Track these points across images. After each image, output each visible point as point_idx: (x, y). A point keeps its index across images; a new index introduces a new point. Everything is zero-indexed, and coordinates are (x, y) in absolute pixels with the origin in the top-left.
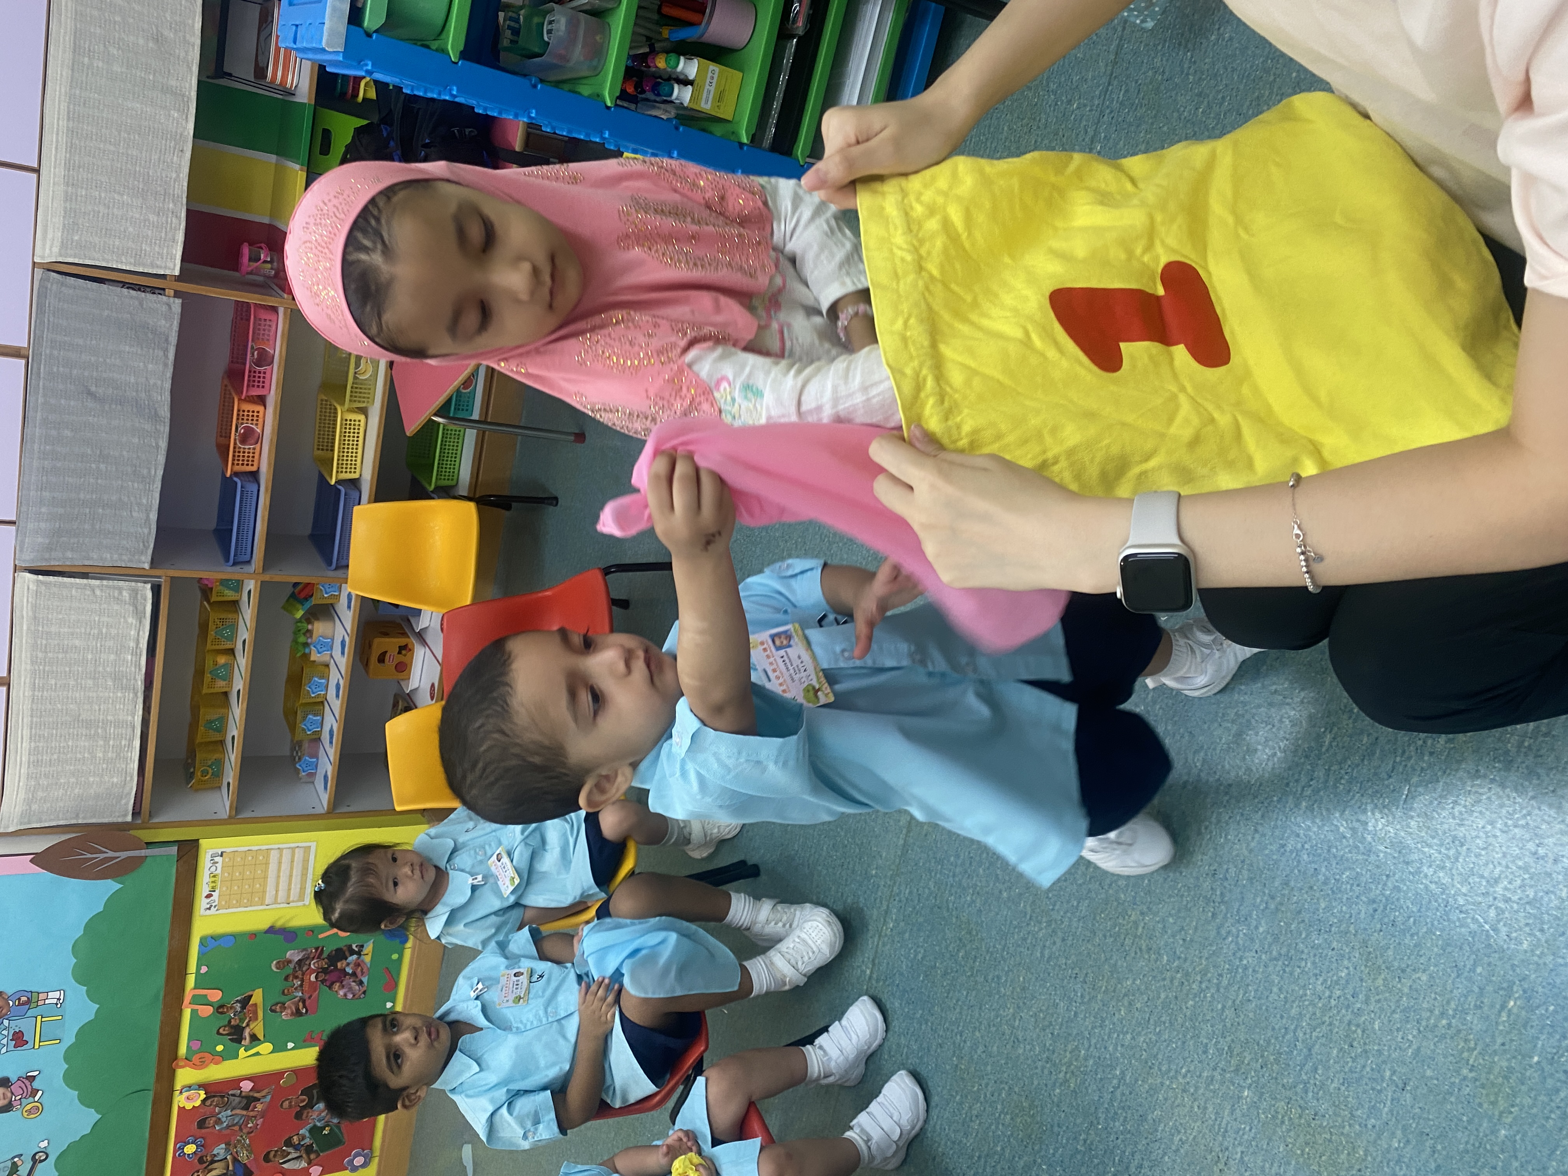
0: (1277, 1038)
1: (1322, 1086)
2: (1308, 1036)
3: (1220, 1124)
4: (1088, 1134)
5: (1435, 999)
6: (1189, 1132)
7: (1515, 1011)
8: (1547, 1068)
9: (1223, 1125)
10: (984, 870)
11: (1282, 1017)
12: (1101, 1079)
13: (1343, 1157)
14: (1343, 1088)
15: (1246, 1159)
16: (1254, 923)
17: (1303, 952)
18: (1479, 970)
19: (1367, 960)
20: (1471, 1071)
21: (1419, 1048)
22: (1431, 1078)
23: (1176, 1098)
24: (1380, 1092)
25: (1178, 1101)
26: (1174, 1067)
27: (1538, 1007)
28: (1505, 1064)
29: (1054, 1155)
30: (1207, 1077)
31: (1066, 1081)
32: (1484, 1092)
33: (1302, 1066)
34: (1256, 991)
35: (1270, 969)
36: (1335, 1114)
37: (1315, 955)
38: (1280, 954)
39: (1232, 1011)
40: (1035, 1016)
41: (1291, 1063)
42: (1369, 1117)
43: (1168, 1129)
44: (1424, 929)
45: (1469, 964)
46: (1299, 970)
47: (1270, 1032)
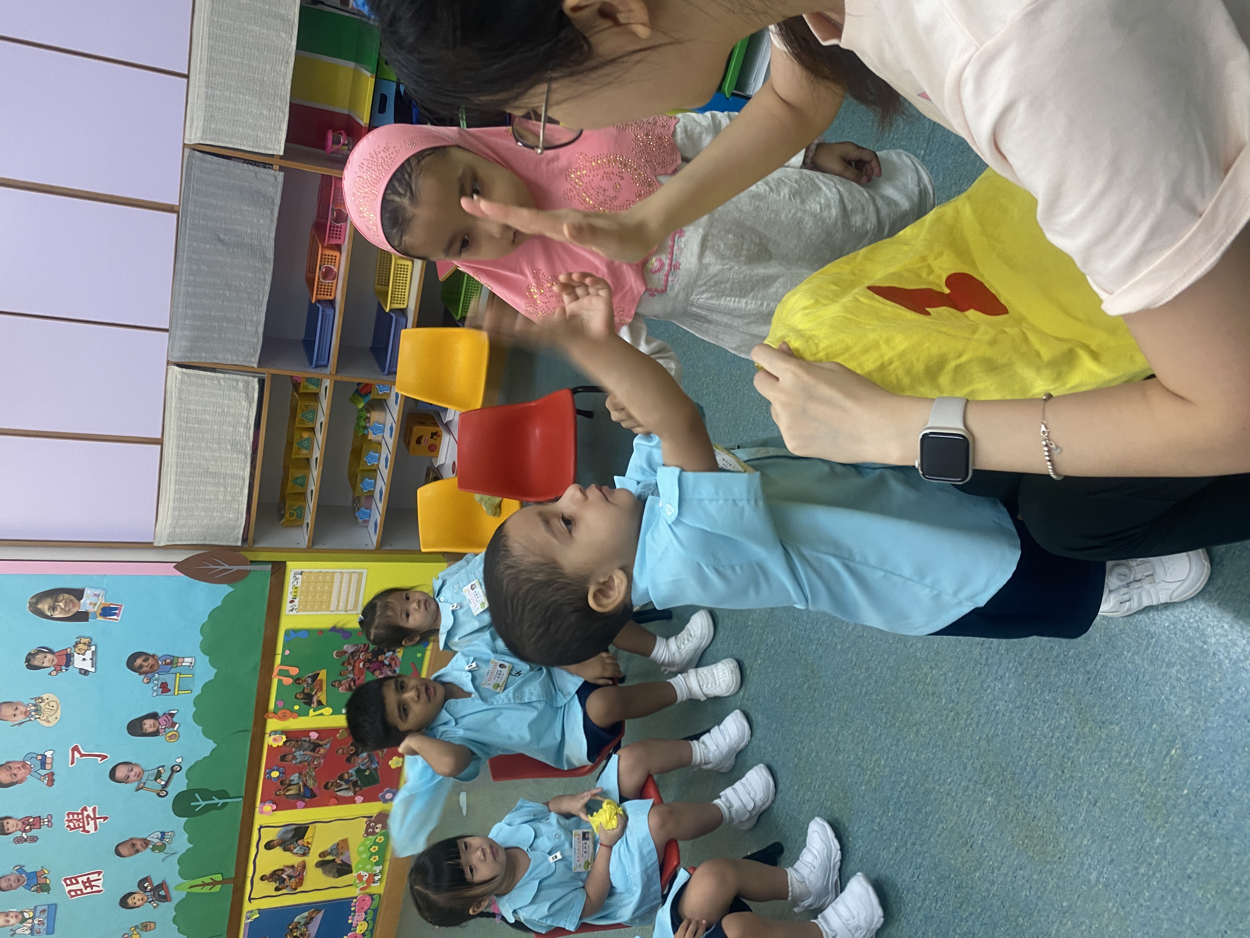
0: (1013, 763)
1: (1041, 798)
2: (1035, 763)
3: (970, 819)
4: (881, 819)
5: (1123, 744)
6: (948, 822)
7: (1175, 757)
8: (1193, 798)
9: (972, 819)
10: (826, 628)
11: (1018, 749)
12: (894, 782)
13: (1050, 848)
14: (1054, 801)
15: (985, 844)
16: (1006, 681)
17: (1037, 704)
18: (1154, 726)
19: (1080, 714)
20: (1141, 796)
21: (1108, 777)
22: (1114, 799)
23: (942, 799)
24: (1079, 805)
25: (944, 801)
26: (943, 777)
27: (1191, 756)
28: (1164, 793)
29: (857, 831)
30: (964, 786)
31: (870, 781)
32: (1148, 811)
33: (1029, 783)
34: (1003, 729)
35: (1014, 714)
36: (1047, 818)
37: (1045, 707)
38: (1022, 705)
39: (985, 742)
40: (853, 734)
41: (1021, 781)
42: (1069, 823)
43: (934, 820)
44: (1121, 695)
45: (1148, 722)
46: (1033, 717)
47: (1009, 759)
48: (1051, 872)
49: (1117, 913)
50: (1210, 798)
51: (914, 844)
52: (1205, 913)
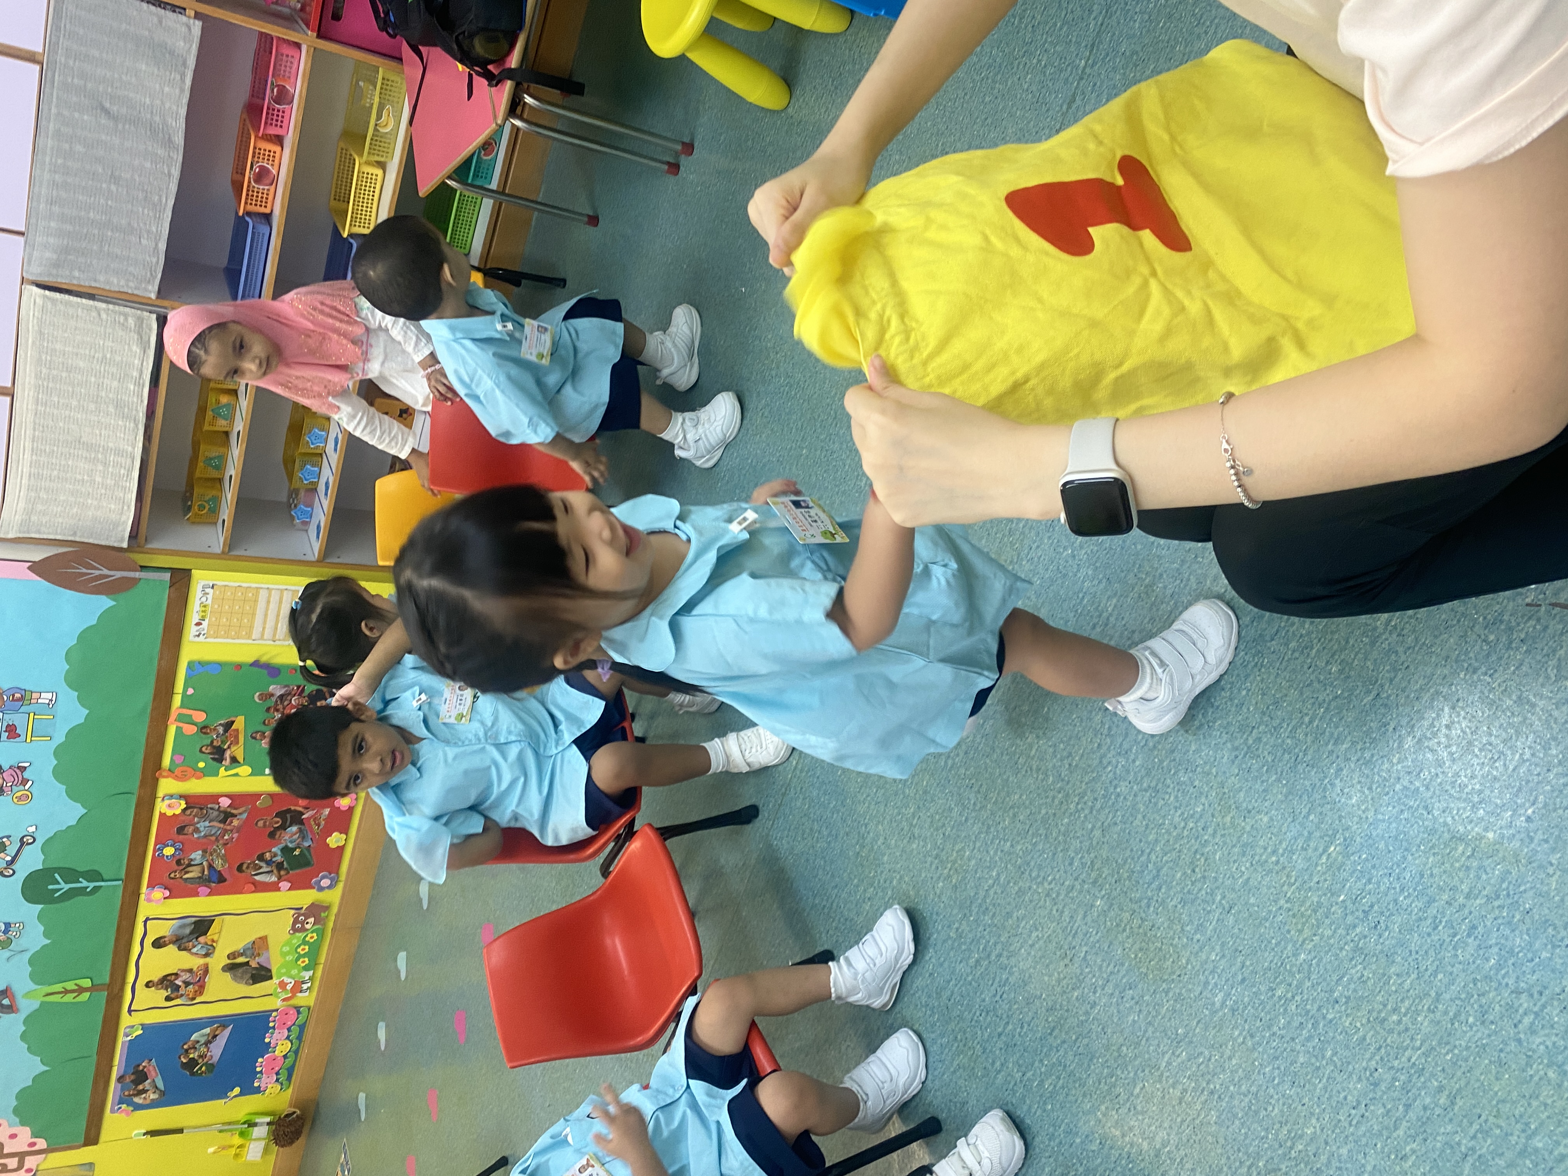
0: (1133, 859)
1: (1163, 903)
2: (1159, 860)
3: (1072, 927)
5: (1271, 838)
6: (1045, 930)
7: (1334, 855)
8: (1350, 906)
9: (1075, 928)
11: (1141, 841)
12: (980, 878)
13: (1169, 963)
14: (1179, 906)
15: (1089, 957)
16: (1132, 757)
17: (1168, 787)
18: (1312, 817)
19: (1221, 800)
20: (1287, 902)
21: (1248, 878)
22: (1253, 905)
23: (1040, 900)
24: (1209, 912)
25: (1042, 902)
26: (1042, 874)
27: (1353, 854)
28: (1316, 900)
30: (1069, 885)
32: (1294, 921)
33: (1150, 884)
34: (1123, 816)
35: (1138, 798)
36: (1168, 927)
37: (1178, 791)
38: (1149, 787)
39: (1100, 832)
40: (932, 817)
41: (1141, 881)
42: (1196, 933)
43: (1028, 927)
44: (1274, 778)
45: (1305, 811)
46: (1162, 802)
47: (1128, 853)
48: (1167, 993)
49: (1243, 1043)
50: (1372, 906)
51: (1000, 955)
52: (1352, 1045)
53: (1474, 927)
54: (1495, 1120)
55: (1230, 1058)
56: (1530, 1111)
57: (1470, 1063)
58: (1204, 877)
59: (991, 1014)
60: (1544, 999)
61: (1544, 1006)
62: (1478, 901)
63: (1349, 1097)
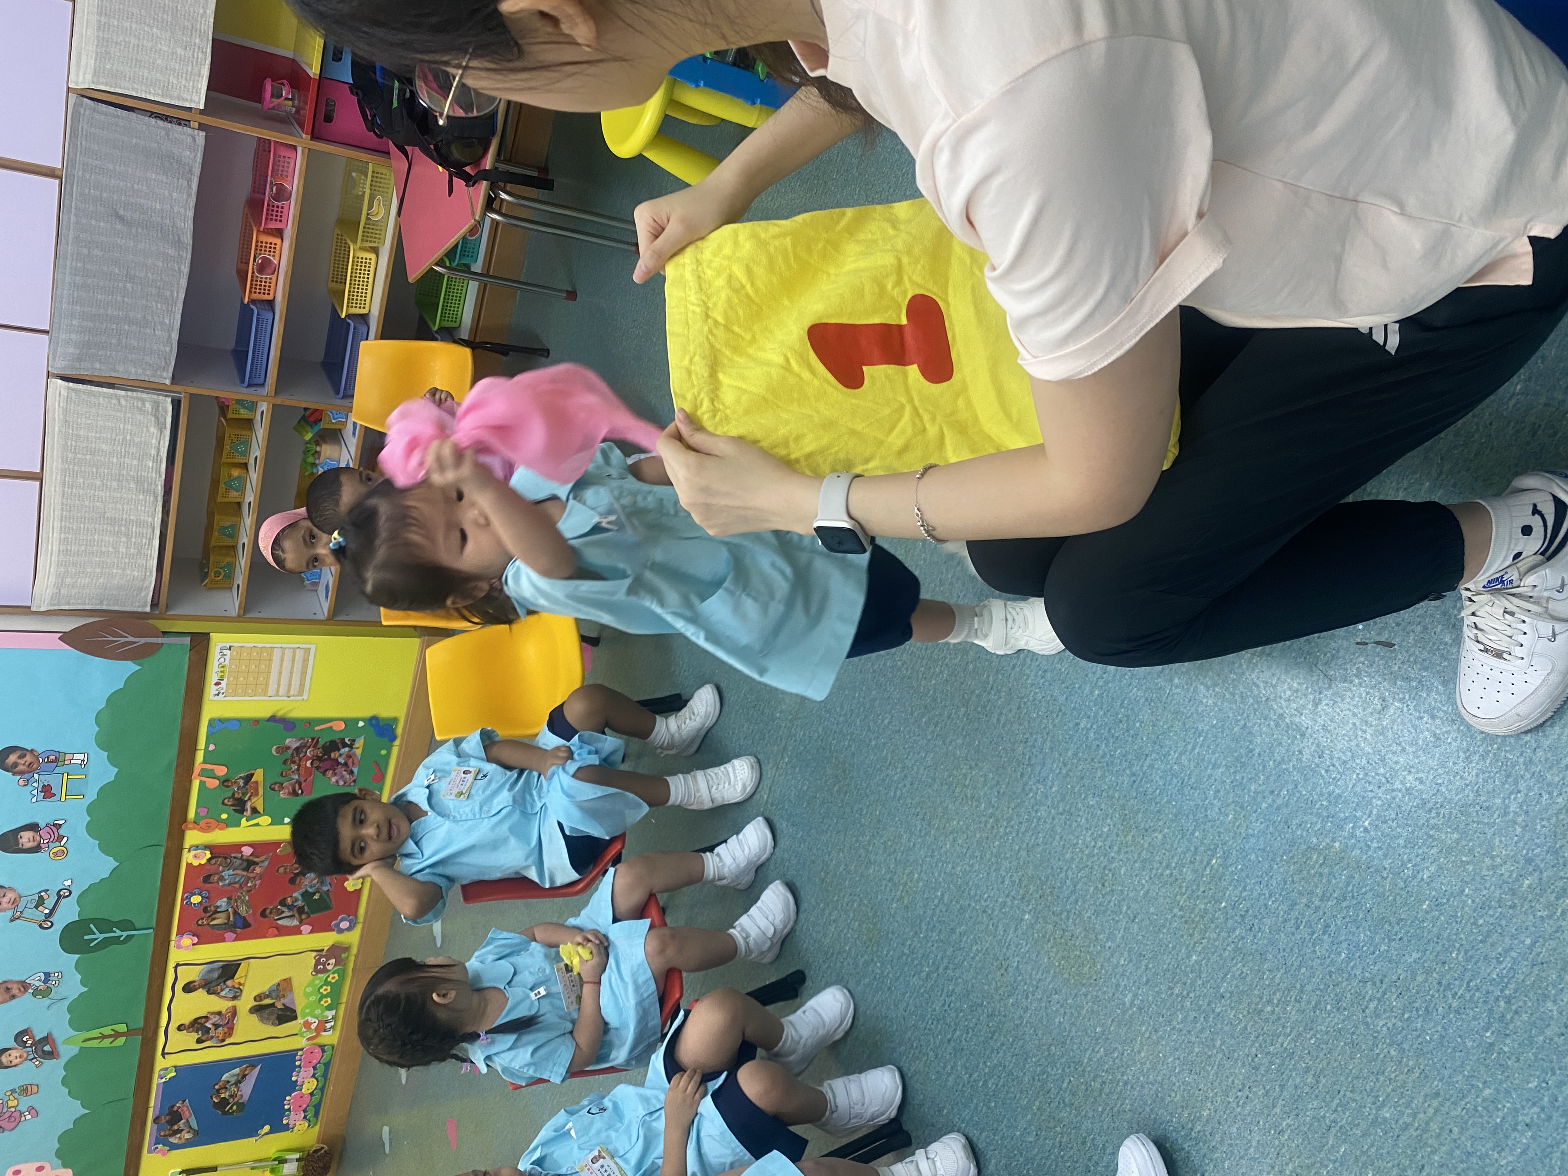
0: (1053, 876)
1: (1080, 914)
2: (1075, 876)
3: (1006, 940)
4: (913, 941)
5: (1165, 854)
6: (983, 943)
7: (1215, 866)
8: (1230, 911)
9: (1008, 940)
10: (860, 721)
11: (1059, 859)
12: (927, 898)
13: (1086, 969)
14: (1093, 917)
15: (1021, 967)
16: (1050, 783)
17: (1080, 810)
18: (1197, 834)
19: (1123, 820)
20: (1180, 910)
21: (1148, 890)
22: (1153, 914)
23: (978, 916)
24: (1117, 922)
25: (979, 919)
26: (979, 892)
27: (1231, 865)
28: (1203, 906)
29: (886, 956)
30: (1002, 902)
31: (902, 897)
32: (1186, 927)
33: (1068, 898)
34: (1044, 837)
35: (1056, 821)
36: (1085, 936)
37: (1088, 813)
38: (1064, 810)
39: (1025, 852)
40: (885, 843)
41: (1061, 897)
42: (1107, 940)
43: (969, 941)
44: (1165, 800)
45: (1191, 829)
46: (1076, 824)
47: (1049, 871)
48: (1086, 995)
49: (1149, 1037)
50: (1247, 911)
51: (946, 968)
52: (1236, 1035)
53: (1328, 926)
54: (1351, 1095)
55: (1139, 1052)
56: (1378, 1084)
57: (1330, 1046)
58: (1112, 891)
59: (941, 1022)
60: (1384, 986)
61: (1384, 993)
62: (1330, 903)
63: (1236, 1082)
